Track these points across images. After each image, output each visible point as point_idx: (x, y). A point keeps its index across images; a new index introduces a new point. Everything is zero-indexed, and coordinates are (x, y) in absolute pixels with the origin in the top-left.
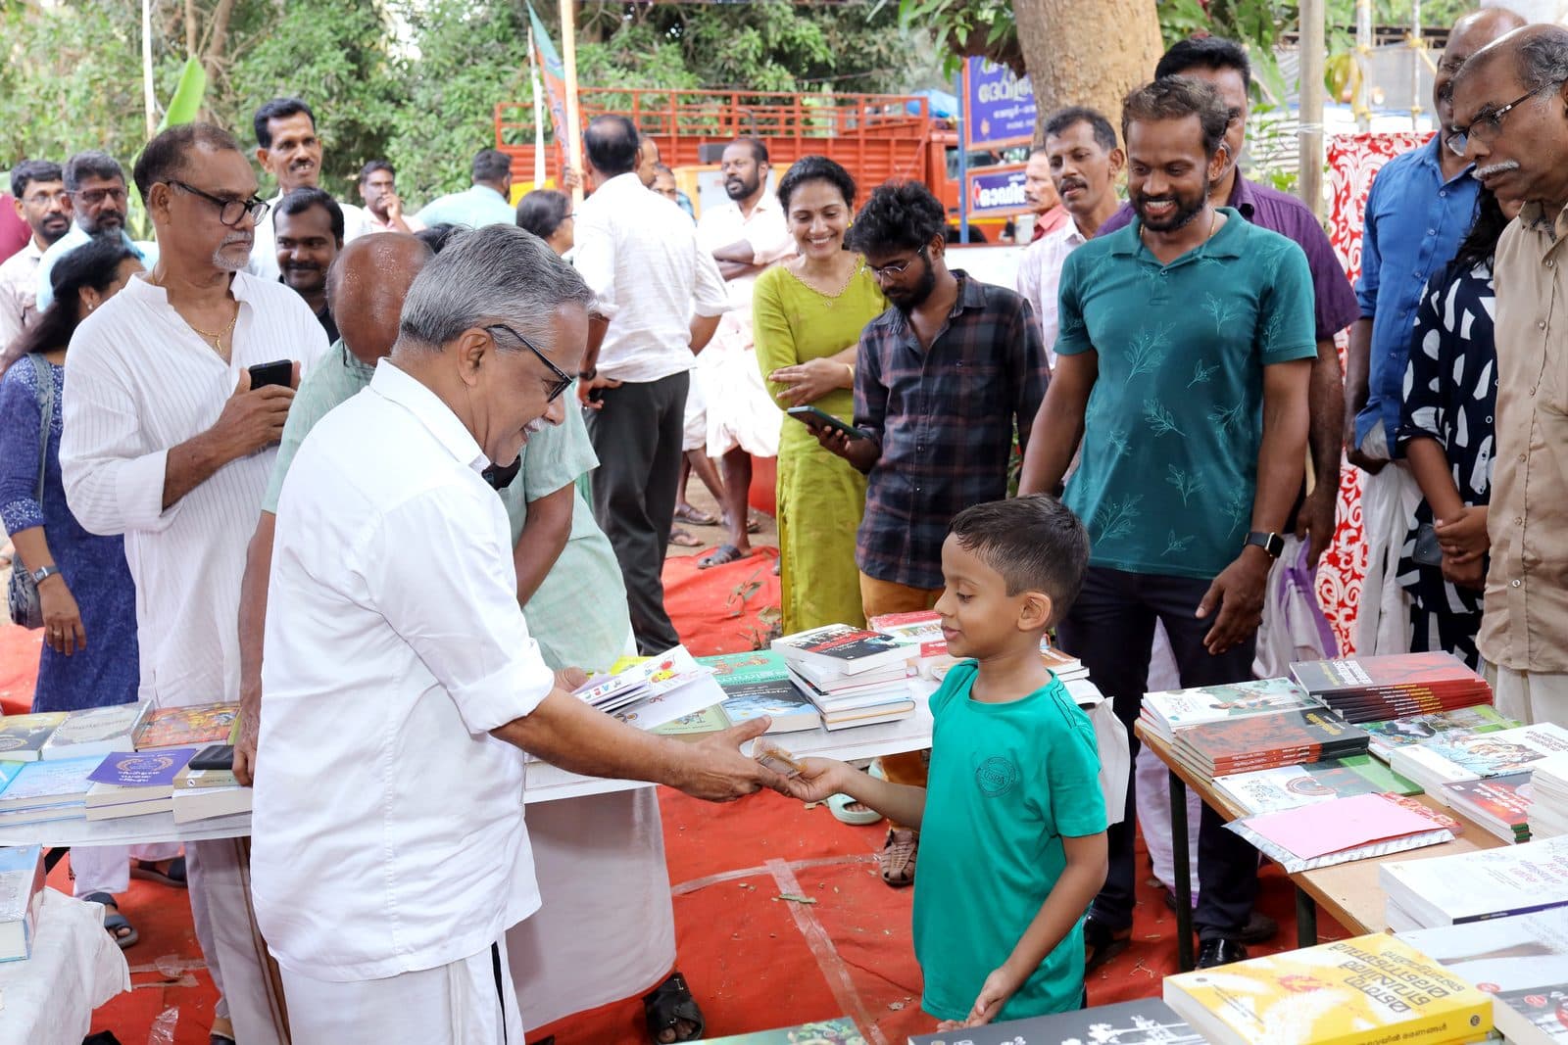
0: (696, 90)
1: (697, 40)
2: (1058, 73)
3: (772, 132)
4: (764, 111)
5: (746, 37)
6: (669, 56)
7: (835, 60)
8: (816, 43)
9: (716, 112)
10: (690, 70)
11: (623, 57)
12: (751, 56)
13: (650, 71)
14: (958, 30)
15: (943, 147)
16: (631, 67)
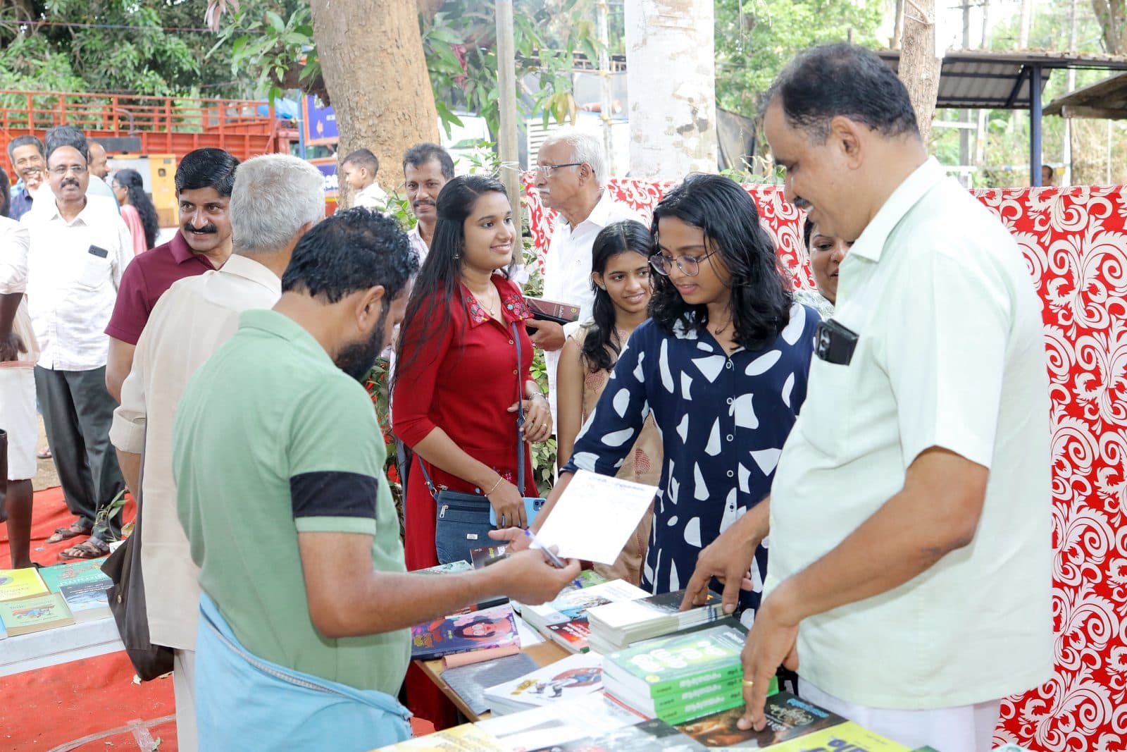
0: (83, 93)
1: (83, 50)
2: (353, 105)
3: (149, 127)
4: (142, 111)
5: (125, 49)
6: (59, 64)
7: (201, 69)
8: (183, 54)
9: (99, 111)
10: (77, 74)
11: (19, 63)
12: (129, 64)
13: (43, 76)
14: (277, 69)
15: (288, 141)
16: (25, 71)
